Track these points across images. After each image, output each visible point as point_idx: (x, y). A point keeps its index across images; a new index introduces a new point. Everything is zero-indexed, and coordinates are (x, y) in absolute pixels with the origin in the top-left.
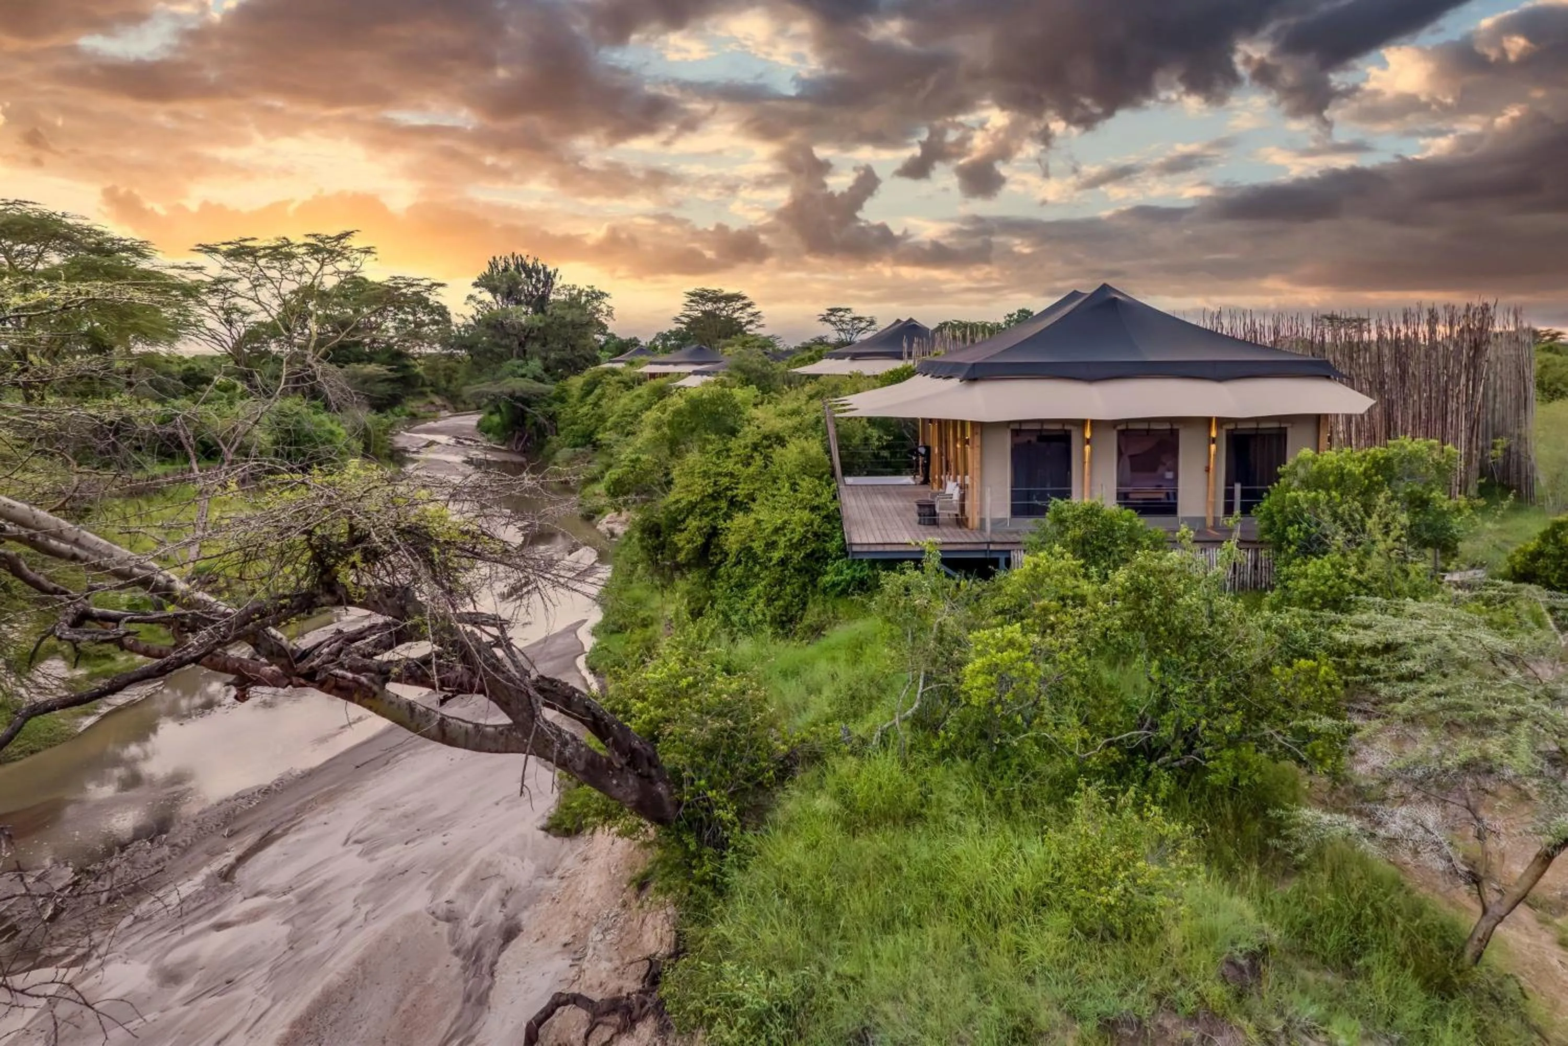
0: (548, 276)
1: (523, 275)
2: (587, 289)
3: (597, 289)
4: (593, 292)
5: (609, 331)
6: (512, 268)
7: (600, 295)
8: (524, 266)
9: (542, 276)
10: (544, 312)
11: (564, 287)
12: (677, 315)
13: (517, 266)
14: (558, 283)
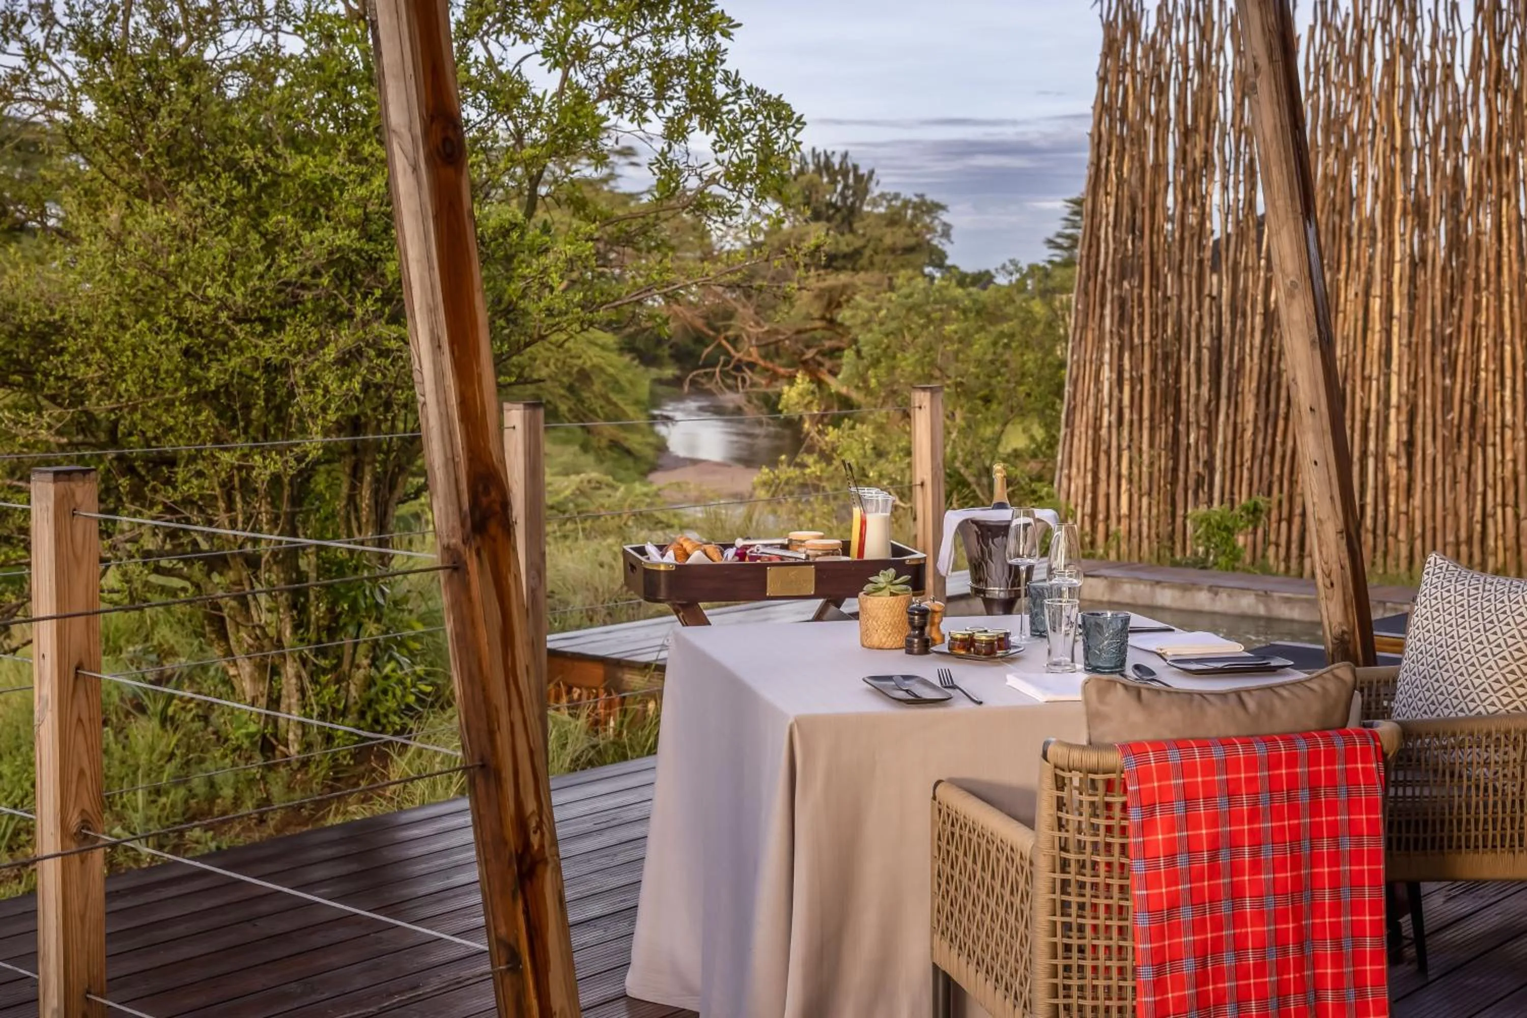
0: (859, 178)
1: (825, 180)
2: (915, 199)
3: (929, 198)
4: (924, 202)
5: (948, 262)
6: (811, 167)
7: (936, 207)
8: (828, 166)
9: (851, 180)
10: (852, 231)
11: (883, 196)
12: (1051, 235)
13: (817, 165)
14: (875, 191)
